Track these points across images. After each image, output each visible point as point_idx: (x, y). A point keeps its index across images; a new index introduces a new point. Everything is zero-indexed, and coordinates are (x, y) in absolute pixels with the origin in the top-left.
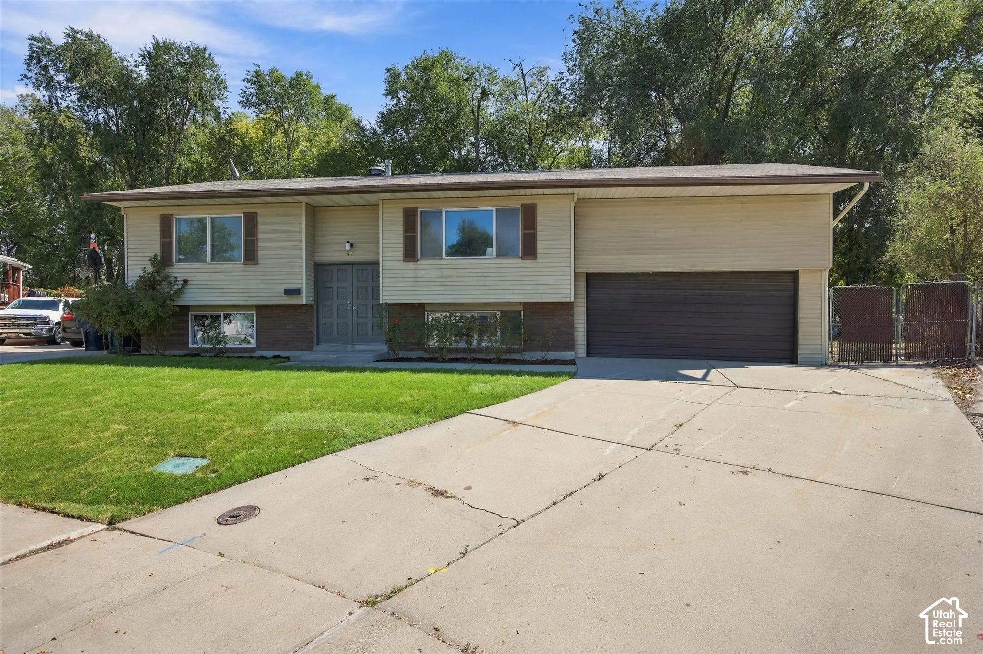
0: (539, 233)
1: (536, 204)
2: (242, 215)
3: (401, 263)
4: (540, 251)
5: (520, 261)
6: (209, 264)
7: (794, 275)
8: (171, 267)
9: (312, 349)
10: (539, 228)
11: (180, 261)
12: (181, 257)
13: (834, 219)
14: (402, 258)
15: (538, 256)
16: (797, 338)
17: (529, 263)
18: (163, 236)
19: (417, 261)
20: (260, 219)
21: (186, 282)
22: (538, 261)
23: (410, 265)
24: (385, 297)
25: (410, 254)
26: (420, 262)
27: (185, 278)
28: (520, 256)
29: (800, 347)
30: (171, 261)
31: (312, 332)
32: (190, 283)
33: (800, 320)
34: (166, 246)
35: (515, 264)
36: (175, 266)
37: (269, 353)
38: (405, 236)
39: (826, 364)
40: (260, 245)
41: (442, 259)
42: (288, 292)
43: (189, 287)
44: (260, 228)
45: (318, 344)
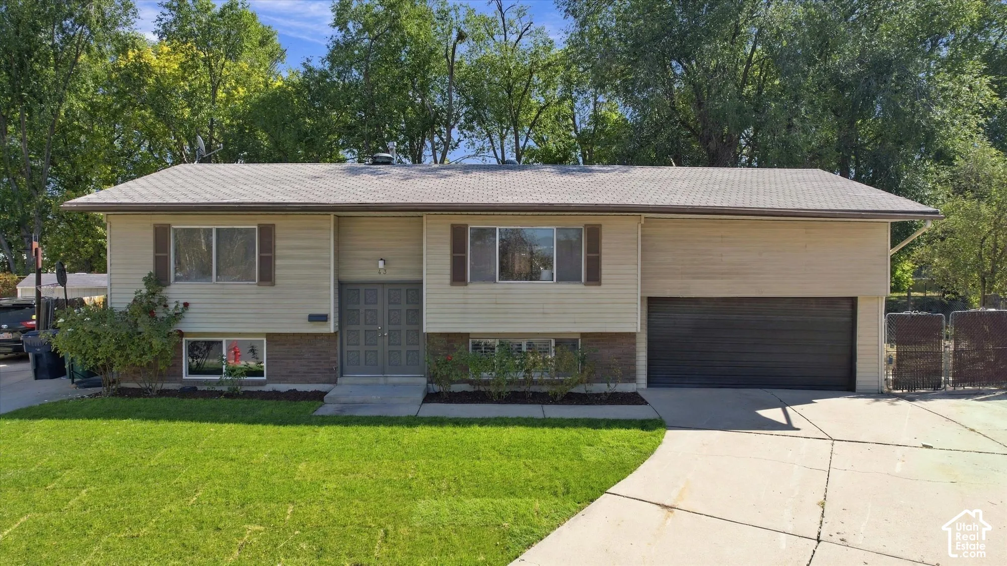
0: (603, 257)
1: (600, 225)
2: (256, 227)
3: (449, 286)
4: (604, 276)
5: (583, 287)
6: (214, 284)
7: (853, 301)
8: (168, 287)
9: (335, 382)
10: (603, 251)
11: (177, 279)
12: (178, 274)
13: (892, 247)
14: (448, 281)
15: (603, 281)
16: (855, 366)
17: (593, 290)
18: (157, 250)
19: (466, 284)
20: (278, 232)
21: (186, 305)
22: (603, 286)
23: (459, 290)
24: (430, 326)
25: (458, 276)
26: (470, 286)
27: (185, 301)
28: (583, 280)
29: (858, 375)
30: (167, 280)
31: (335, 362)
32: (190, 306)
33: (858, 348)
34: (161, 263)
35: (576, 290)
36: (172, 286)
37: (283, 387)
38: (454, 257)
39: (882, 393)
40: (278, 262)
41: (495, 282)
42: (313, 318)
43: (190, 310)
44: (279, 243)
45: (342, 376)
